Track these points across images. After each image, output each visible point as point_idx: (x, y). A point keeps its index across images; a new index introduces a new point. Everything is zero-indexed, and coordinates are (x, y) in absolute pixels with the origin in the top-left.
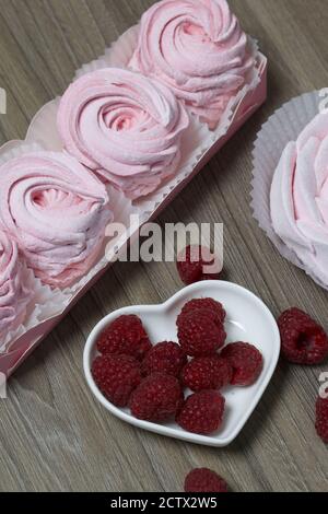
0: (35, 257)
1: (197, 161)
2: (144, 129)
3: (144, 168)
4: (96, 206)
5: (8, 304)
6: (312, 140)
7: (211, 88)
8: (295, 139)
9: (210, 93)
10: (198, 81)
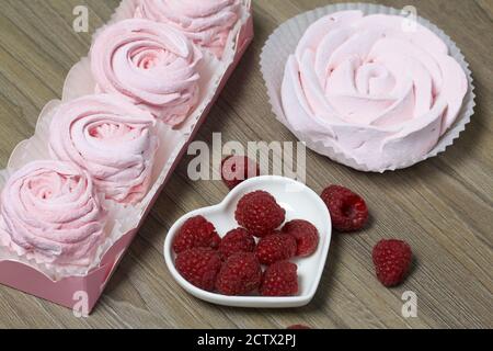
0: (102, 183)
1: (217, 86)
2: (169, 64)
3: (176, 96)
4: (145, 131)
5: (94, 220)
6: (308, 52)
7: (211, 27)
8: (293, 53)
9: (212, 31)
10: (201, 22)
